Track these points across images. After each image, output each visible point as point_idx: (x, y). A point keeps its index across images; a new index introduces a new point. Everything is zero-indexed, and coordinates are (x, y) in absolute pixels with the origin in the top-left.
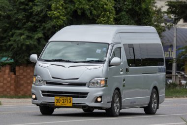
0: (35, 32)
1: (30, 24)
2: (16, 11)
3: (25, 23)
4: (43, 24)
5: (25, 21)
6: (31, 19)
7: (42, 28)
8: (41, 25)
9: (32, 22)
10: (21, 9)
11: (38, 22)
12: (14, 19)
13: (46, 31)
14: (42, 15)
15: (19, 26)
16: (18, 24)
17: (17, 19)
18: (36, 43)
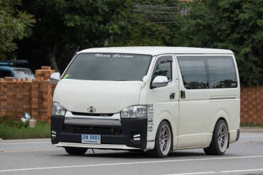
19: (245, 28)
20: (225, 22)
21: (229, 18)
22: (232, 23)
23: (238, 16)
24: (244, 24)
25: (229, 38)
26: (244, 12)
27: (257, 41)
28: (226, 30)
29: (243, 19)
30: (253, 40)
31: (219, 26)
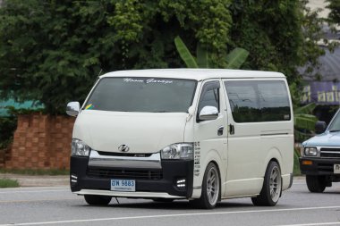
0: (83, 53)
1: (75, 39)
2: (49, 17)
3: (65, 39)
4: (100, 39)
5: (66, 34)
6: (77, 31)
7: (97, 46)
8: (96, 42)
9: (79, 36)
10: (59, 12)
11: (90, 35)
12: (46, 31)
13: (103, 53)
14: (97, 22)
15: (54, 43)
16: (53, 39)
17: (51, 31)
18: (85, 74)
19: (89, 28)
20: (59, 19)
21: (65, 14)
22: (70, 21)
23: (78, 10)
24: (87, 23)
25: (67, 43)
26: (87, 5)
27: (106, 47)
28: (61, 32)
29: (86, 14)
30: (102, 46)
31: (50, 26)
